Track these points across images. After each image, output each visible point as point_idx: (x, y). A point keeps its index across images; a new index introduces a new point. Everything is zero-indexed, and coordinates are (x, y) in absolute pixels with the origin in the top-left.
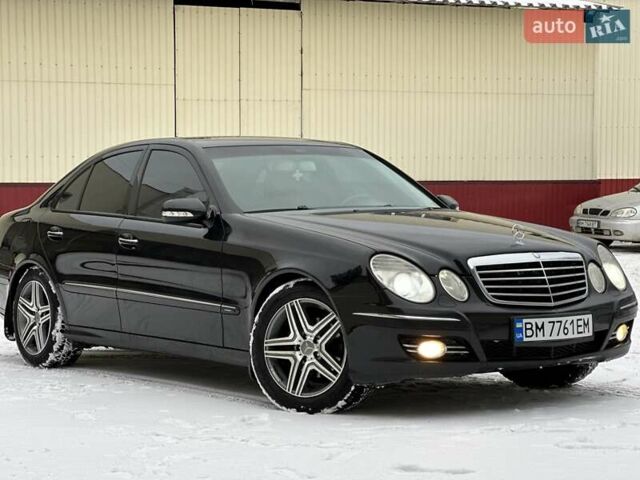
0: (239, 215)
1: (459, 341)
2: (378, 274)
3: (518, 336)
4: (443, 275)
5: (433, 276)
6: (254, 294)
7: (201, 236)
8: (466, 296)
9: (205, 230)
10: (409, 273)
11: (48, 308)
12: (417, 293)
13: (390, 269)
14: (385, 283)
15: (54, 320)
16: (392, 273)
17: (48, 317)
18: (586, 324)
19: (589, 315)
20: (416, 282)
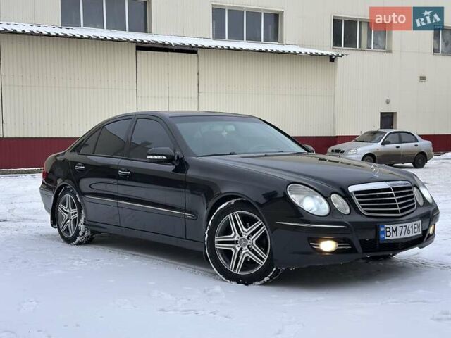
0: (195, 158)
1: (345, 241)
2: (293, 197)
3: (382, 236)
6: (207, 208)
7: (171, 171)
8: (348, 211)
9: (173, 167)
10: (312, 197)
11: (76, 210)
12: (318, 209)
13: (300, 194)
14: (297, 203)
15: (80, 218)
16: (302, 197)
17: (76, 216)
18: (419, 227)
19: (420, 221)
20: (317, 202)
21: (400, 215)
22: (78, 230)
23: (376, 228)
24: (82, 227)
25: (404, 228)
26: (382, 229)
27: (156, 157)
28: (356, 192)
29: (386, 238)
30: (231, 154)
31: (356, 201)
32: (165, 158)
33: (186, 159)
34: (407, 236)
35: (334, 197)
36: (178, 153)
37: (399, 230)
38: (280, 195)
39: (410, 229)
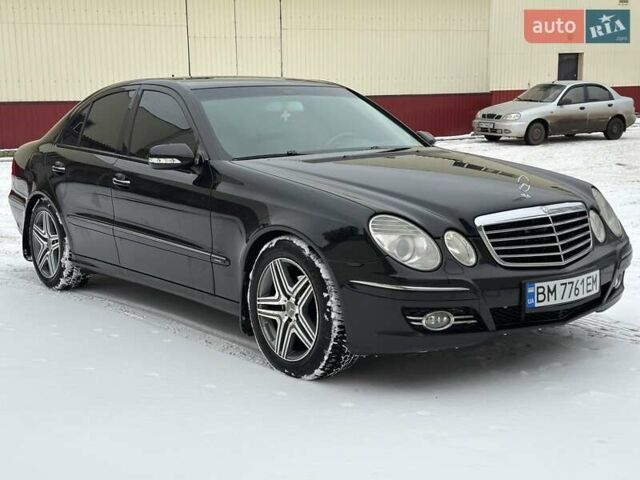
0: (228, 162)
1: (467, 311)
2: (378, 238)
3: (530, 302)
4: (450, 236)
5: (438, 239)
7: (190, 182)
8: (473, 261)
9: (194, 176)
10: (412, 237)
11: (56, 237)
13: (391, 232)
14: (386, 248)
15: (63, 249)
16: (393, 237)
17: (57, 245)
18: (594, 281)
19: (597, 271)
21: (563, 263)
22: (61, 269)
23: (520, 286)
24: (67, 264)
25: (569, 286)
26: (530, 290)
27: (163, 161)
28: (488, 228)
29: (537, 305)
31: (488, 242)
32: (177, 161)
33: (213, 163)
34: (573, 298)
36: (200, 152)
37: (560, 289)
39: (580, 287)
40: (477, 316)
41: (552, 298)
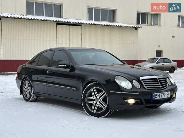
0: (78, 66)
1: (138, 99)
5: (131, 82)
6: (82, 86)
7: (68, 71)
8: (140, 87)
9: (69, 70)
10: (125, 81)
11: (30, 88)
12: (127, 86)
13: (120, 80)
14: (119, 84)
15: (31, 91)
16: (121, 81)
18: (169, 94)
19: (169, 92)
20: (127, 83)
21: (161, 89)
22: (31, 96)
23: (151, 94)
25: (163, 94)
27: (62, 66)
28: (143, 80)
30: (93, 64)
31: (143, 83)
33: (74, 66)
34: (164, 97)
35: (134, 81)
36: (71, 64)
37: (160, 95)
38: (112, 81)
39: (165, 95)
40: (141, 101)
41: (159, 97)
